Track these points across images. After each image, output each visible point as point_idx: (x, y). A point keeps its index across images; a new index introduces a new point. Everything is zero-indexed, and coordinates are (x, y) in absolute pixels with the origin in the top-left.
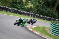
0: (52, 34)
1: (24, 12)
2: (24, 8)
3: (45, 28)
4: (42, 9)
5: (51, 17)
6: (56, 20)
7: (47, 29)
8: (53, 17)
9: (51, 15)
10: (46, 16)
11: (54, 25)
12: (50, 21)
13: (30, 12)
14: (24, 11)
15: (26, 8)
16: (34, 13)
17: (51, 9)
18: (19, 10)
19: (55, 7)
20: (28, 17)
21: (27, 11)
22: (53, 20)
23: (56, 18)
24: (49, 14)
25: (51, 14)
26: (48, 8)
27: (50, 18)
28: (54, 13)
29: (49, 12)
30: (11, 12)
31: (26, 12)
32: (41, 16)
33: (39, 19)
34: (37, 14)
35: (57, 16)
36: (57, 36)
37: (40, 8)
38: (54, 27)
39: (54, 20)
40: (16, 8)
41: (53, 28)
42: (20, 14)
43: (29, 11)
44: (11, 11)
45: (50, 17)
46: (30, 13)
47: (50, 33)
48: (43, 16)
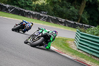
0: (78, 49)
1: (32, 12)
2: (31, 5)
3: (66, 40)
4: (62, 7)
5: (77, 21)
6: (85, 26)
7: (70, 42)
8: (79, 21)
9: (76, 18)
10: (69, 19)
11: (82, 34)
12: (74, 27)
13: (41, 13)
14: (32, 10)
15: (34, 6)
16: (47, 14)
17: (76, 8)
18: (22, 9)
19: (84, 5)
20: (38, 21)
21: (36, 10)
22: (79, 25)
23: (85, 24)
24: (74, 16)
25: (77, 16)
26: (71, 5)
27: (75, 23)
28: (81, 14)
29: (74, 12)
30: (9, 12)
31: (34, 13)
32: (60, 19)
33: (56, 24)
34: (52, 15)
35: (86, 19)
36: (87, 53)
37: (58, 6)
38: (81, 37)
39: (81, 27)
40: (18, 5)
41: (80, 40)
42: (25, 16)
43: (40, 11)
44: (9, 10)
45: (74, 20)
46: (41, 15)
47: (75, 49)
48: (63, 20)
